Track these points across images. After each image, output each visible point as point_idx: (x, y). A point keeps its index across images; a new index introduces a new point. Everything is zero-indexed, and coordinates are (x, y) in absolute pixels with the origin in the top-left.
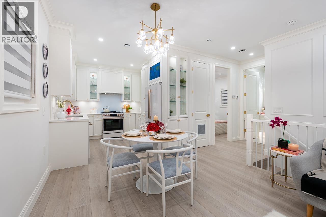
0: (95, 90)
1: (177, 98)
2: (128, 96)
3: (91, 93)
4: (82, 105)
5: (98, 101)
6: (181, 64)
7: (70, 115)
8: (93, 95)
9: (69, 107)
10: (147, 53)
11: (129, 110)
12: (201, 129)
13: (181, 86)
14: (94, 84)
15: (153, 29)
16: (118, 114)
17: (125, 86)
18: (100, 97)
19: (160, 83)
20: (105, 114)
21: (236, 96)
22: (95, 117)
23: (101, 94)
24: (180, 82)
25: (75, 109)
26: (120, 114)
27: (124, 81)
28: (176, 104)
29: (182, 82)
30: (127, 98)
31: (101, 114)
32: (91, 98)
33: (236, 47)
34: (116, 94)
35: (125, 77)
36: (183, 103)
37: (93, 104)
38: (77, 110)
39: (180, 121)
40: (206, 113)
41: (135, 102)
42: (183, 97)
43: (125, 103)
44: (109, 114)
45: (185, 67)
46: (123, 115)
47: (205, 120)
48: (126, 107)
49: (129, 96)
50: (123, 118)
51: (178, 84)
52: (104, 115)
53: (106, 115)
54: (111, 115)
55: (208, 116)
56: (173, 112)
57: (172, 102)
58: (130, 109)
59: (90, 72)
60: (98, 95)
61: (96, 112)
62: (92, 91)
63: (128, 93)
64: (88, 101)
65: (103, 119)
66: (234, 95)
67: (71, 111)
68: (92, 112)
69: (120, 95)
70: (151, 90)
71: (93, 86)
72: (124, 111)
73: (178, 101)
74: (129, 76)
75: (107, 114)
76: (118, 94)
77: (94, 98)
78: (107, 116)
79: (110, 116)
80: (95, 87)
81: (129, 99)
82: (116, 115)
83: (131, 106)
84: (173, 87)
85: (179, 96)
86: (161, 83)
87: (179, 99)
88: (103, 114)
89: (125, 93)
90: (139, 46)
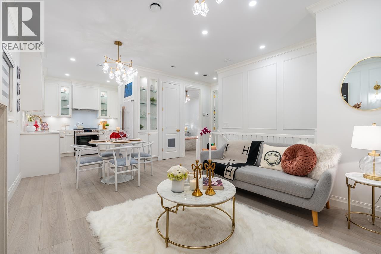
0: (67, 106)
1: (147, 115)
2: (104, 112)
3: (62, 108)
4: (51, 121)
5: (70, 117)
6: (152, 84)
7: (37, 132)
8: (64, 111)
9: (36, 123)
10: (111, 79)
11: (106, 127)
12: (171, 143)
13: (152, 104)
14: (65, 99)
15: (116, 61)
16: (93, 130)
17: (101, 102)
18: (73, 113)
19: (131, 101)
20: (78, 130)
21: (207, 114)
22: (67, 134)
23: (74, 110)
24: (151, 100)
25: (43, 125)
26: (95, 130)
27: (100, 97)
28: (146, 120)
29: (153, 100)
30: (104, 115)
31: (74, 130)
32: (62, 114)
33: (199, 73)
34: (91, 110)
35: (102, 93)
36: (153, 119)
37: (65, 120)
38: (45, 126)
39: (150, 134)
40: (177, 128)
41: (113, 119)
42: (153, 113)
43: (102, 120)
44: (83, 130)
45: (156, 88)
46: (98, 131)
47: (175, 134)
48: (102, 124)
49: (106, 113)
50: (99, 134)
51: (149, 102)
52: (77, 132)
53: (79, 132)
54: (85, 131)
55: (178, 131)
56: (144, 127)
57: (143, 118)
58: (107, 125)
59: (62, 86)
60: (70, 111)
61: (68, 128)
62: (63, 106)
63: (105, 110)
64: (58, 117)
65: (75, 135)
66: (204, 113)
67: (39, 127)
68: (63, 129)
69: (95, 111)
70: (124, 107)
71: (64, 101)
72: (101, 128)
73: (148, 117)
74: (106, 92)
75: (81, 130)
76: (94, 110)
77: (66, 114)
78: (81, 132)
79: (83, 132)
80: (67, 102)
81: (106, 115)
82: (91, 131)
83: (108, 123)
84: (143, 104)
85: (150, 112)
86: (133, 101)
87: (150, 115)
88: (76, 130)
89: (102, 110)
90: (105, 72)
